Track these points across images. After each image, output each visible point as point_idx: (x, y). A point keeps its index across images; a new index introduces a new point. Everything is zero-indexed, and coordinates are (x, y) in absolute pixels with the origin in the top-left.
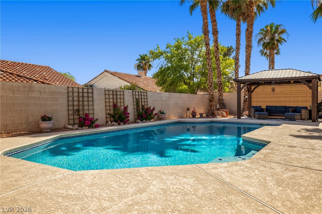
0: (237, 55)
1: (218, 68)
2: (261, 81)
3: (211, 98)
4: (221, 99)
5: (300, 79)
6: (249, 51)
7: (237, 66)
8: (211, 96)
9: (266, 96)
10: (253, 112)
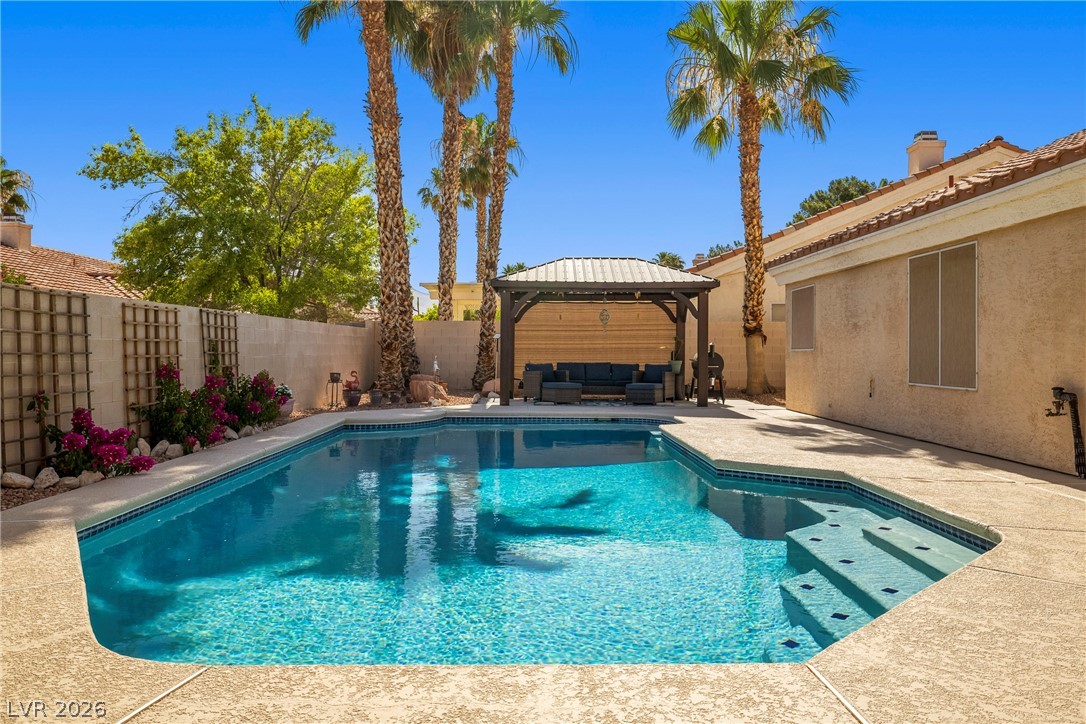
0: (449, 202)
1: (398, 237)
2: (572, 289)
3: (389, 338)
4: (408, 340)
5: (672, 289)
6: (498, 194)
7: (448, 237)
8: (390, 332)
9: (555, 333)
10: (538, 384)
